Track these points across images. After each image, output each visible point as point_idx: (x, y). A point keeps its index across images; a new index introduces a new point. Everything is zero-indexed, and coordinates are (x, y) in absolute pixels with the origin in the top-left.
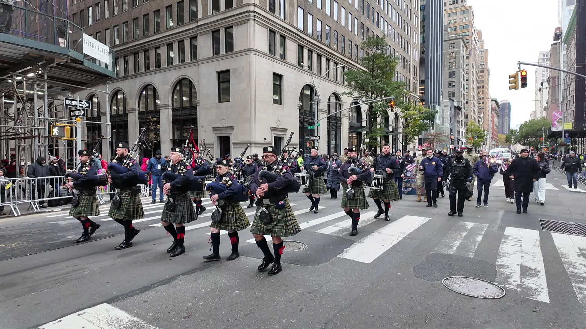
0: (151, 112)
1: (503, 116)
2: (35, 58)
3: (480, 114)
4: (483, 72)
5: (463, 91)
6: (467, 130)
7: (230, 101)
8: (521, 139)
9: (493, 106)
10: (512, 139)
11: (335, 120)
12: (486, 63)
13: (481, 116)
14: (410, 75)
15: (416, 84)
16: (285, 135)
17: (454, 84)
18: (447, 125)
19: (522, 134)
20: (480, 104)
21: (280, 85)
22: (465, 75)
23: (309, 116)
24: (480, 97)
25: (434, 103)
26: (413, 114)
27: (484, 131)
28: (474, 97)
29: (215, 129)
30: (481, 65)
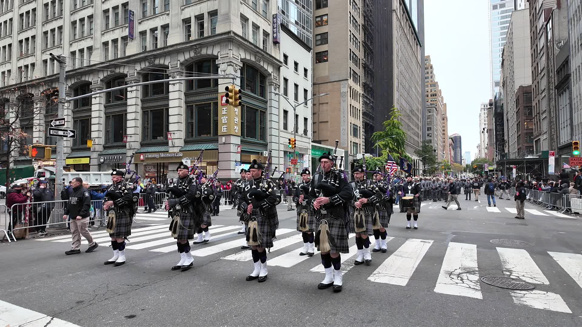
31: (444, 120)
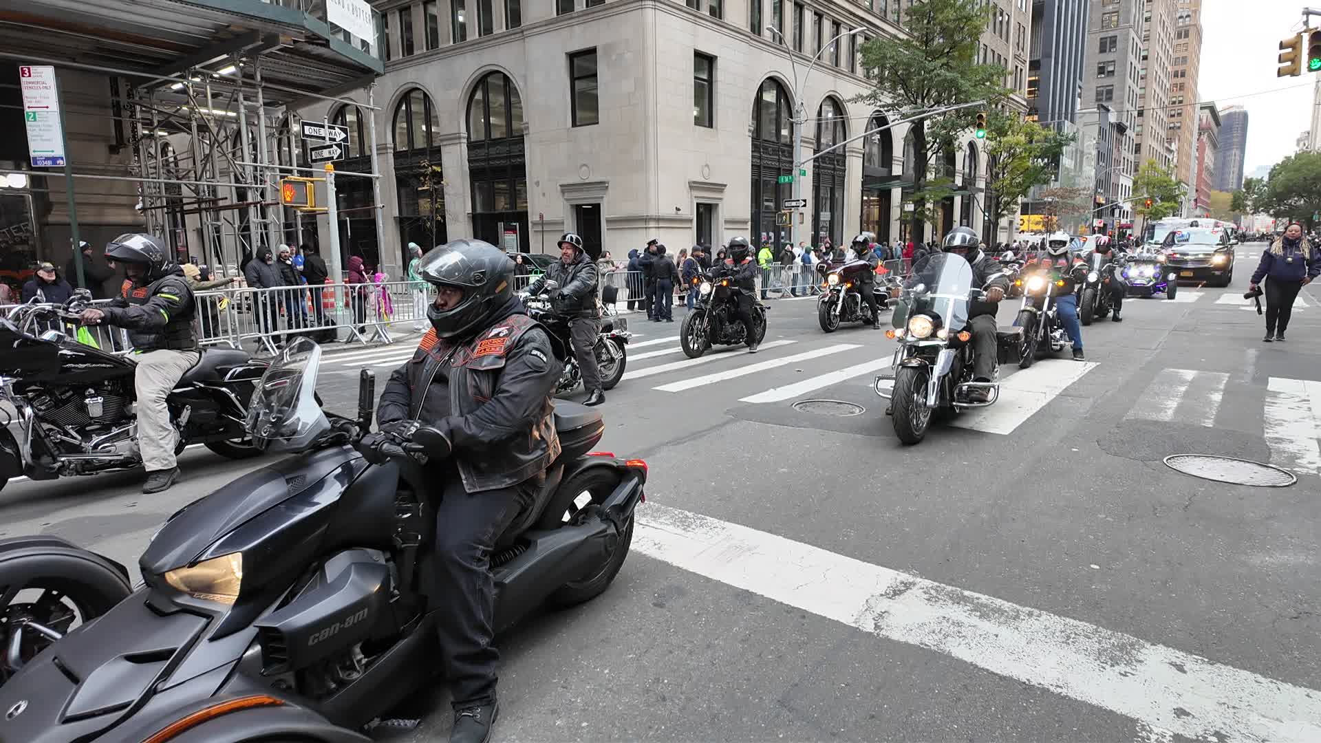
0: (421, 152)
1: (1228, 147)
2: (238, 35)
3: (1170, 144)
4: (1187, 35)
5: (1134, 86)
6: (1135, 183)
7: (598, 123)
8: (1271, 201)
9: (1204, 121)
10: (1249, 203)
11: (832, 160)
12: (1195, 12)
13: (1174, 147)
14: (1008, 47)
15: (1021, 70)
16: (721, 199)
17: (1111, 68)
18: (1090, 171)
19: (1274, 187)
20: (1173, 116)
21: (710, 81)
22: (1140, 44)
23: (772, 155)
24: (1174, 99)
25: (1059, 118)
26: (1017, 144)
27: (1178, 183)
28: (1159, 100)
29: (565, 188)
30: (1181, 17)
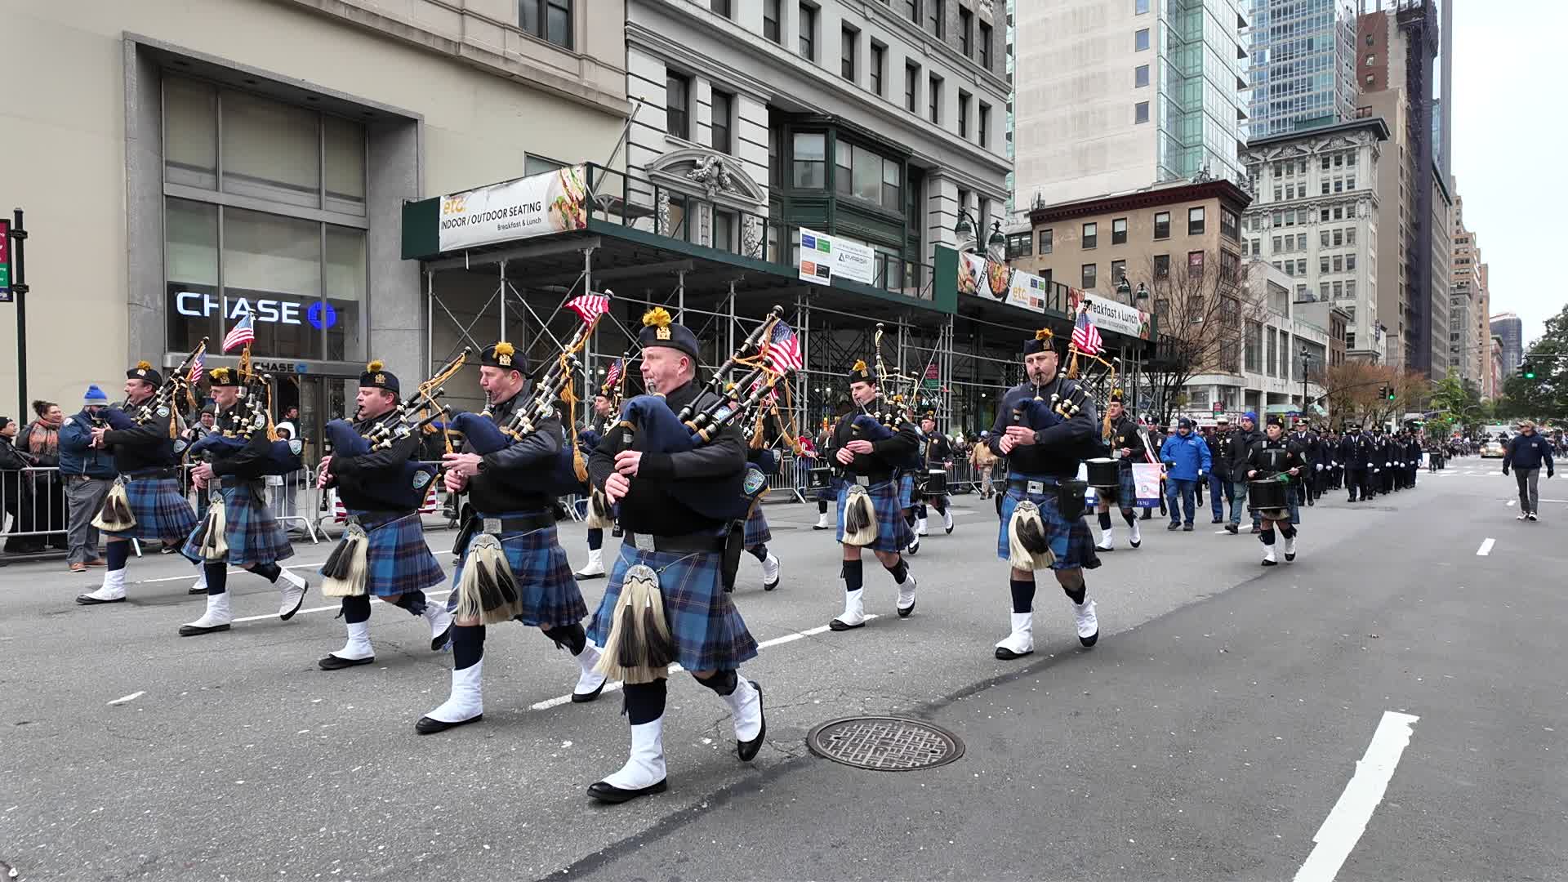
31: (1481, 302)
